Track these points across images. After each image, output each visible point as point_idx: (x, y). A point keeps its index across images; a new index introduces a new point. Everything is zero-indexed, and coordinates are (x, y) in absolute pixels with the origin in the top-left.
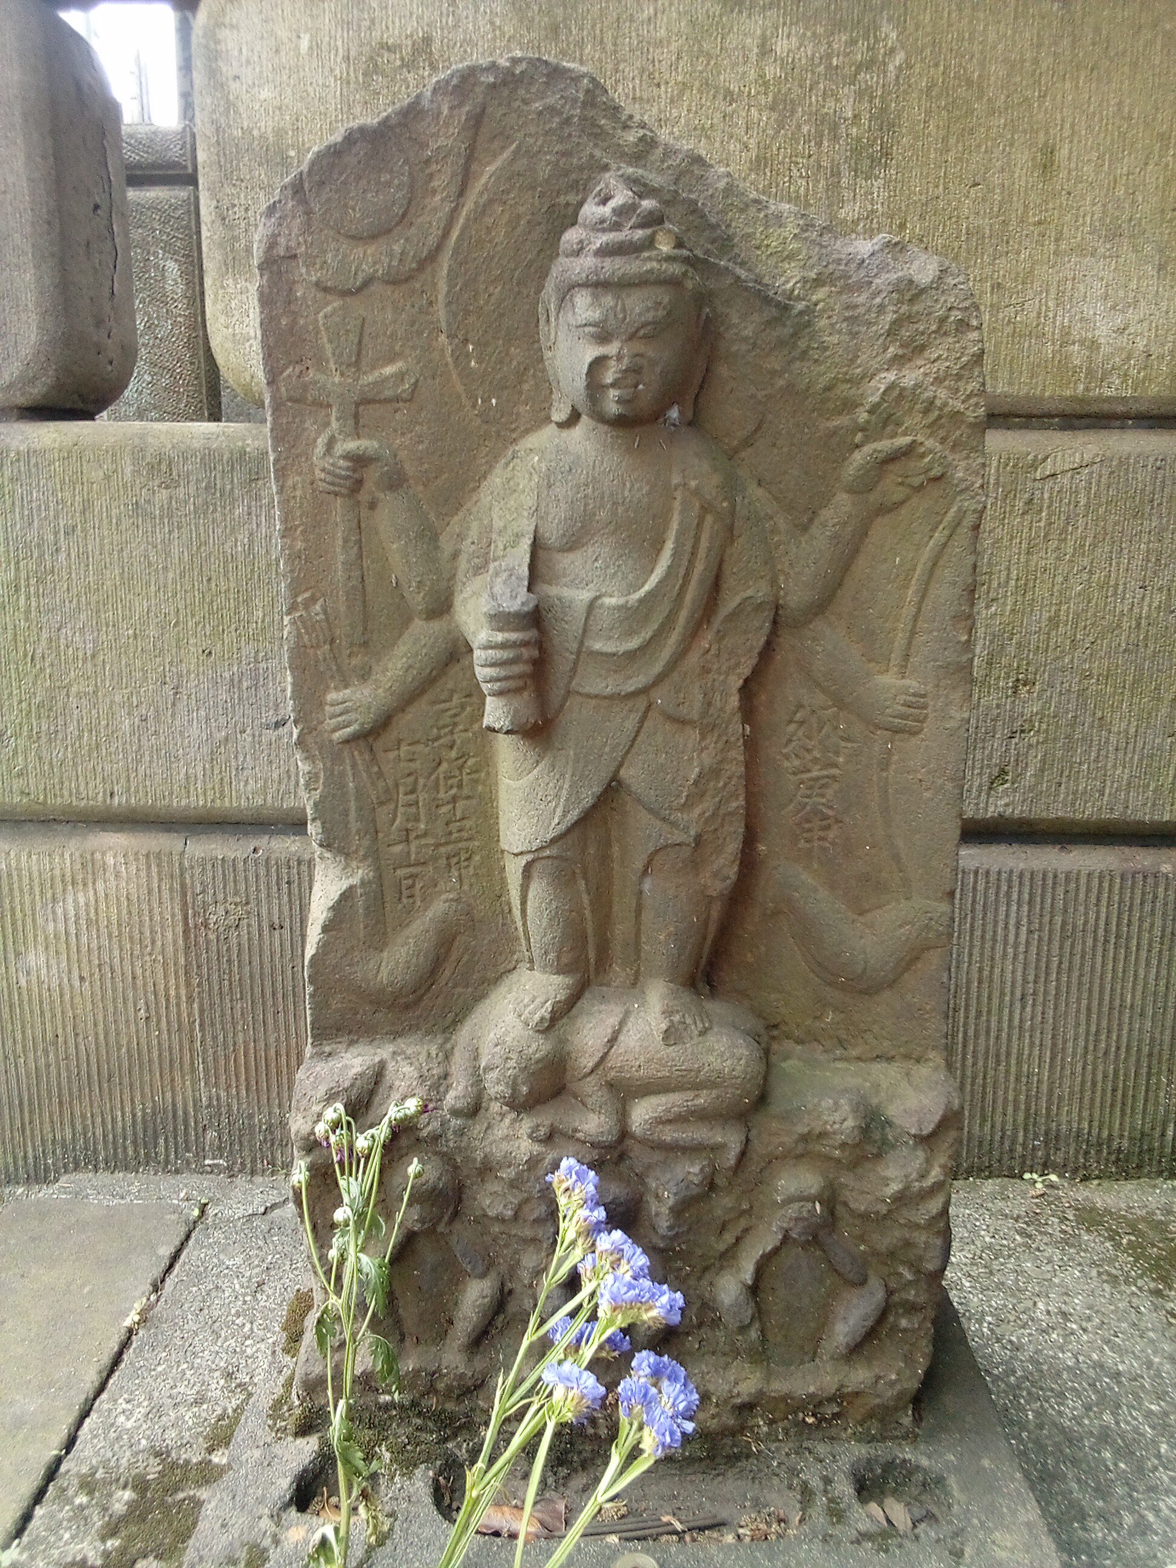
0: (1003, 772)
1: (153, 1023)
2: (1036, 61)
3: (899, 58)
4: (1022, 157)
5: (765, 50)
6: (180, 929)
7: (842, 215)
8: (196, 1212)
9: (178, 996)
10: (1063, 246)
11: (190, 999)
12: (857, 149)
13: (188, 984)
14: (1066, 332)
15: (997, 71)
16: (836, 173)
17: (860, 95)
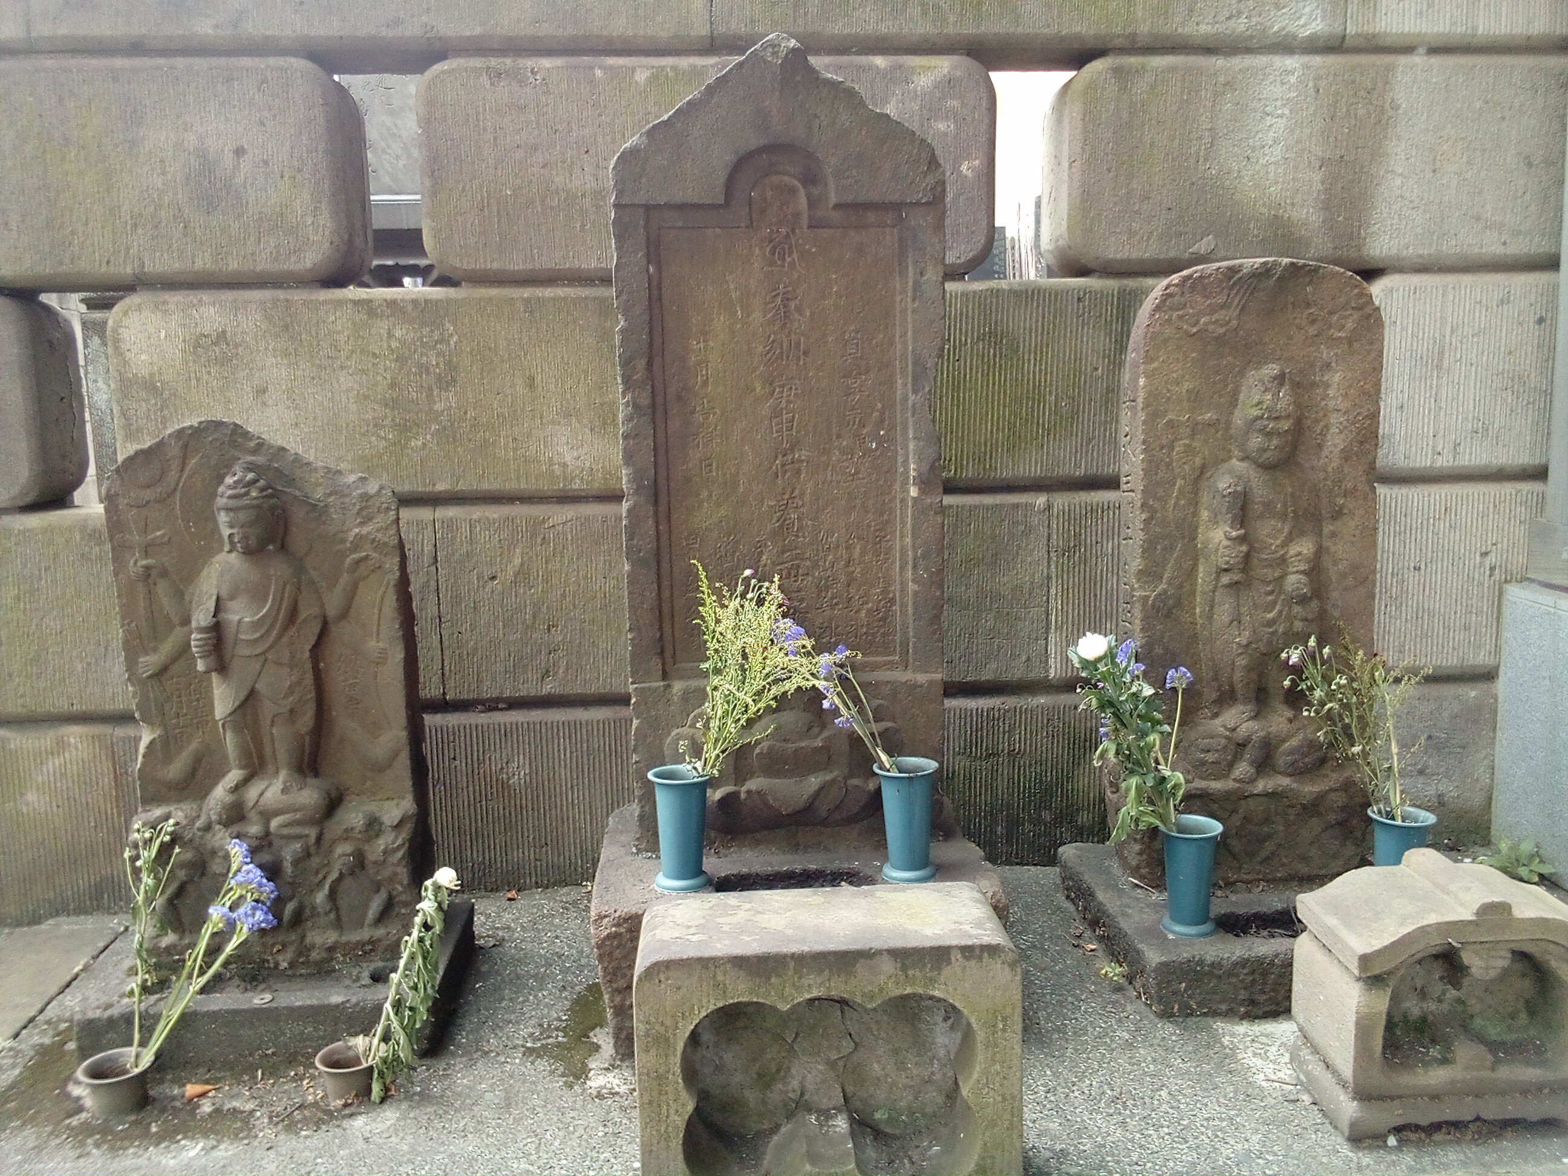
0: (548, 671)
1: (99, 830)
2: (520, 339)
3: (455, 338)
4: (519, 381)
5: (390, 335)
6: (112, 776)
7: (436, 408)
8: (122, 929)
9: (112, 814)
10: (544, 421)
11: (119, 814)
12: (439, 378)
13: (117, 806)
14: (551, 459)
15: (502, 343)
16: (430, 389)
17: (438, 355)
